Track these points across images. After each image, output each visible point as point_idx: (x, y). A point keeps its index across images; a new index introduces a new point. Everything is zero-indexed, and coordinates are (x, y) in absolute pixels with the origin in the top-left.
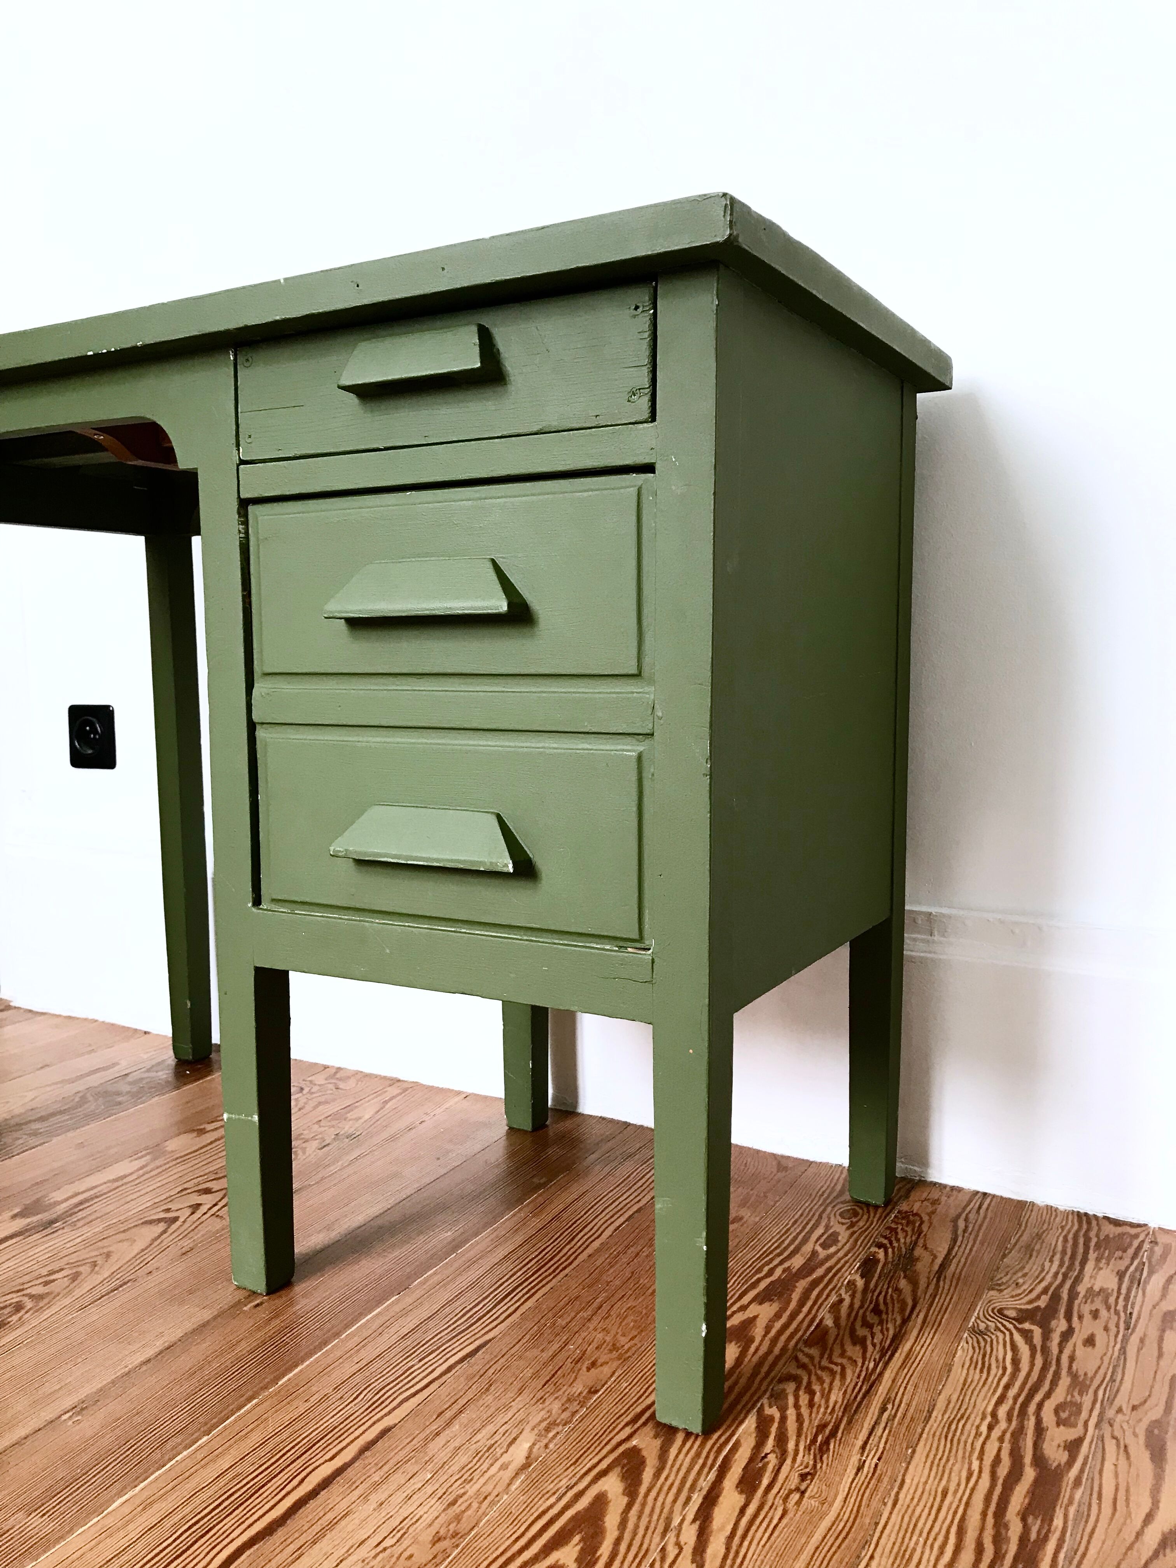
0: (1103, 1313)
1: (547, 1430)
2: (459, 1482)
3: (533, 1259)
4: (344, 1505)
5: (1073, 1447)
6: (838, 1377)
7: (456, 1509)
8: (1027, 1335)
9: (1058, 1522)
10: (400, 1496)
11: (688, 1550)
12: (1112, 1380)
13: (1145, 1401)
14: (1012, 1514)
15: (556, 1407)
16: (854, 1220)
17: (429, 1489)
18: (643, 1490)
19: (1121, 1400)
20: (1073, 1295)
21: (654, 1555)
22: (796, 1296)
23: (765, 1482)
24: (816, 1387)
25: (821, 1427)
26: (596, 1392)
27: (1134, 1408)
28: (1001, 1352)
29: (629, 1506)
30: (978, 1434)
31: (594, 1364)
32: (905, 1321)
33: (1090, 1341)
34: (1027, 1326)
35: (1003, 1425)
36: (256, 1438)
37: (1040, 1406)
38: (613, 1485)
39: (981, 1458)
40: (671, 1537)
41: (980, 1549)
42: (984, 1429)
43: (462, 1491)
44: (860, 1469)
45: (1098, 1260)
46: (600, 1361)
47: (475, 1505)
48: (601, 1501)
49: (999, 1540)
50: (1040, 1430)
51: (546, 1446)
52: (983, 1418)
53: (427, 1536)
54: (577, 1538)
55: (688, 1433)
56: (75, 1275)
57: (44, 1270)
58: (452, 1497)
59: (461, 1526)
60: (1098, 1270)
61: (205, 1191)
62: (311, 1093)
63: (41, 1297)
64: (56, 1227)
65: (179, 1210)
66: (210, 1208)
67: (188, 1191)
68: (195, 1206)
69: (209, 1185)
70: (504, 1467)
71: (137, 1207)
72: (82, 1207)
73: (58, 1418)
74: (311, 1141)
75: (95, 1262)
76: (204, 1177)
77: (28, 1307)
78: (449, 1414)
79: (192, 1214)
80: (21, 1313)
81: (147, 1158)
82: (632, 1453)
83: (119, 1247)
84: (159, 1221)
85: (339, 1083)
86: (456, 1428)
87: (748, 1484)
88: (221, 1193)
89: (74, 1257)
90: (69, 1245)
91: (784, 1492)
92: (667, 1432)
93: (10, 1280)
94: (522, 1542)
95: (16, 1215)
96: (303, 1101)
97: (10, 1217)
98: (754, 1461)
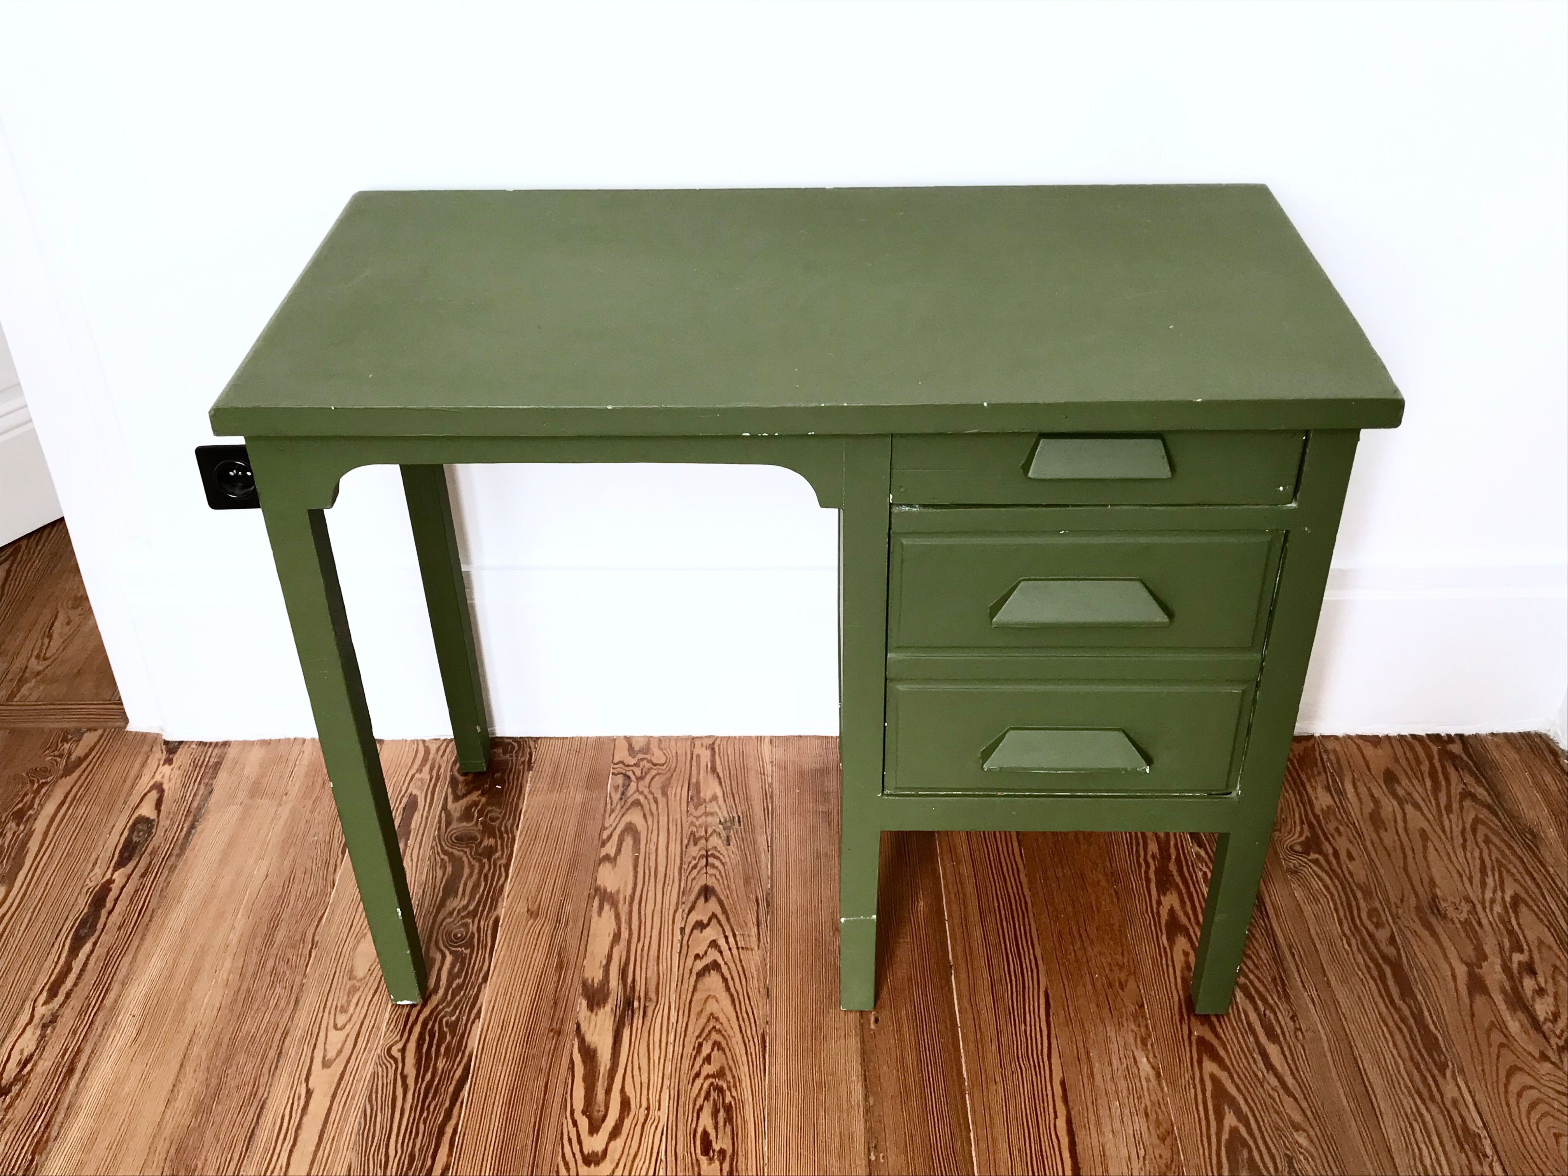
0: (1341, 828)
1: (1144, 1044)
2: (1136, 1100)
3: (999, 908)
4: (1095, 1142)
5: (1392, 940)
6: (1253, 939)
7: (1153, 1117)
8: (1316, 862)
9: (1419, 997)
10: (1117, 1124)
11: (1281, 1091)
12: (1379, 884)
13: (1403, 895)
14: (1399, 1002)
15: (1132, 1025)
17: (1126, 1112)
18: (1227, 1061)
19: (1393, 899)
20: (1316, 817)
21: (1269, 1101)
22: (1178, 879)
23: (1279, 1031)
24: (1249, 952)
25: (1274, 979)
26: (1143, 1005)
27: (1402, 901)
28: (1316, 884)
29: (1231, 1077)
30: (1348, 954)
31: (1122, 987)
33: (1351, 857)
34: (1312, 856)
35: (1353, 941)
36: (999, 1121)
37: (1360, 917)
38: (1210, 1067)
39: (1360, 970)
40: (1266, 1086)
41: (1401, 1031)
42: (1346, 946)
43: (1143, 1105)
44: (1313, 1001)
45: (1309, 781)
46: (1123, 981)
47: (1159, 1111)
48: (1213, 1077)
49: (1403, 1019)
50: (1371, 935)
51: (1155, 1056)
52: (1342, 940)
53: (1157, 1141)
54: (1226, 1108)
55: (1217, 1016)
56: (717, 1045)
57: (689, 1050)
58: (1142, 1111)
59: (1165, 1126)
60: (1314, 788)
61: (700, 926)
62: (640, 779)
63: (720, 1074)
64: (639, 1008)
65: (706, 953)
66: (727, 942)
67: (687, 931)
68: (714, 944)
69: (694, 917)
70: (1148, 1080)
71: (671, 962)
72: (630, 980)
73: (870, 1160)
74: (711, 839)
75: (714, 1027)
76: (680, 910)
77: (725, 1086)
78: (1083, 1057)
79: (721, 952)
80: (728, 1093)
81: (607, 907)
82: (1201, 1040)
83: (712, 1007)
84: (706, 969)
85: (648, 757)
86: (1097, 1065)
87: (1272, 1036)
88: (714, 921)
89: (694, 1030)
90: (673, 1019)
91: (1292, 1034)
92: (1205, 1019)
93: (678, 1070)
94: (1204, 1123)
95: (591, 1008)
96: (646, 791)
97: (589, 1013)
98: (1262, 1018)
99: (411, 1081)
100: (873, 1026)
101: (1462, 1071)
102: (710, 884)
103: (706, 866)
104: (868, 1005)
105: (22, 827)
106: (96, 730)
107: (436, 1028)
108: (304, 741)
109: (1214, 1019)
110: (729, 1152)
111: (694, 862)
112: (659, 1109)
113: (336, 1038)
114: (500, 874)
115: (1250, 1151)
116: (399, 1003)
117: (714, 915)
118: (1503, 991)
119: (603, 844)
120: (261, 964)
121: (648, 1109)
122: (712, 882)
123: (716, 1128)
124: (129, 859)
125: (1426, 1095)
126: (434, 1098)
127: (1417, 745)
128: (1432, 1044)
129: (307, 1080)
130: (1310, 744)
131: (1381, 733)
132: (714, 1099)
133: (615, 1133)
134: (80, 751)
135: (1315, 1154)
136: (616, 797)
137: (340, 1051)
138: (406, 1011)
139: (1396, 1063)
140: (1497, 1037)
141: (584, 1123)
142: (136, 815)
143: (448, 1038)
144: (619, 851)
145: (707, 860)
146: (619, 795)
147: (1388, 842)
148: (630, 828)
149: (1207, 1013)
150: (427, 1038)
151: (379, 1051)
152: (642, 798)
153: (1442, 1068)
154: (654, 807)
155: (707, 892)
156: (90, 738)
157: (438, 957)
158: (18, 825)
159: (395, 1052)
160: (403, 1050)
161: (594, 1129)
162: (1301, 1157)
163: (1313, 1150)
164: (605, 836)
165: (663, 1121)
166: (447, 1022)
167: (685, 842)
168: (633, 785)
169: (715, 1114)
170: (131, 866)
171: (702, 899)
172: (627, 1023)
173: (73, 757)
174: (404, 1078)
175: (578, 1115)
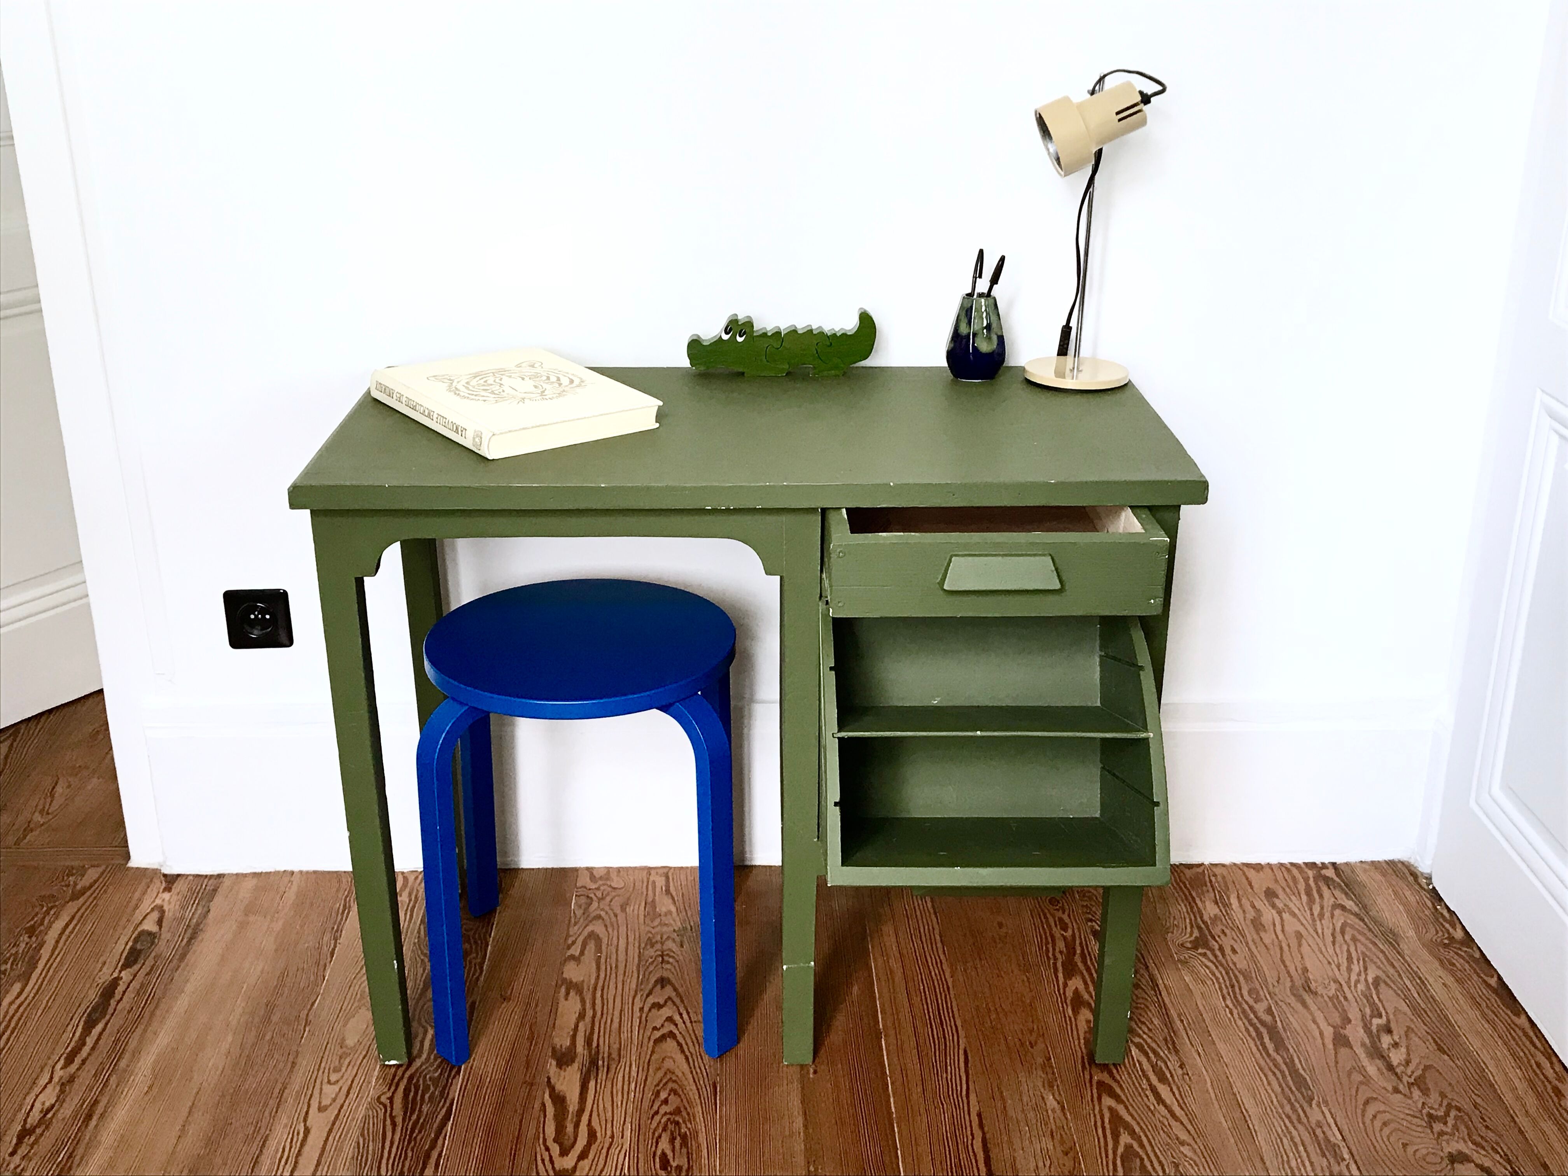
0: (1226, 931)
1: (1051, 1086)
2: (1043, 1126)
3: (924, 989)
4: (1007, 1156)
5: (1269, 1011)
6: (1147, 1010)
7: (1057, 1137)
8: (1205, 955)
9: (1291, 1049)
10: (1027, 1143)
11: (1169, 1118)
12: (1258, 969)
13: (1279, 977)
14: (1274, 1054)
15: (1040, 1073)
16: (1061, 905)
17: (1035, 1134)
18: (1123, 1097)
19: (1271, 981)
20: (1204, 922)
21: (1159, 1124)
22: (1082, 969)
23: (1169, 1076)
24: (1143, 1020)
25: (1165, 1040)
26: (1050, 1059)
27: (1278, 982)
28: (1203, 971)
29: (1126, 1108)
30: (1229, 1019)
31: (1032, 1046)
32: (1147, 967)
33: (1234, 951)
34: (1200, 951)
35: (1235, 1011)
37: (1240, 993)
38: (1108, 1101)
39: (1240, 1031)
40: (1157, 1115)
41: (1274, 1074)
42: (1229, 1015)
43: (1049, 1129)
44: (1199, 1054)
45: (1199, 897)
46: (1033, 1042)
47: (1063, 1133)
48: (1110, 1109)
49: (1276, 1065)
50: (1251, 1008)
51: (1060, 1095)
52: (1225, 1011)
53: (1060, 1154)
54: (1122, 1130)
55: (1114, 1065)
56: (673, 1091)
57: (649, 1095)
58: (1049, 1133)
59: (1069, 1144)
60: (1203, 902)
61: (658, 1006)
62: (600, 900)
63: (677, 1111)
64: (603, 1066)
65: (662, 1026)
66: (682, 1017)
67: (646, 1009)
68: (670, 1019)
69: (651, 1000)
70: (1053, 1111)
71: (632, 1033)
72: (595, 1044)
73: (809, 1171)
74: (666, 943)
75: (671, 1078)
76: (639, 996)
77: (681, 1121)
78: (997, 1095)
79: (676, 1025)
80: (683, 1125)
81: (572, 993)
82: (1100, 1084)
83: (668, 1064)
84: (663, 1038)
85: (609, 883)
86: (1009, 1102)
87: (1162, 1079)
88: (669, 1003)
89: (652, 1081)
90: (634, 1074)
91: (1180, 1077)
92: (1105, 1067)
93: (638, 1109)
94: (1102, 1140)
95: (560, 1065)
96: (607, 908)
97: (558, 1070)
98: (1154, 1067)
99: (399, 1120)
100: (811, 1076)
101: (1326, 1103)
102: (664, 975)
103: (662, 963)
104: (809, 1060)
105: (34, 939)
106: (98, 866)
107: (421, 1082)
108: (292, 873)
109: (1112, 1067)
110: (686, 1167)
111: (650, 960)
112: (622, 1137)
113: (330, 1091)
114: (475, 970)
115: (1142, 1160)
116: (387, 1063)
117: (670, 998)
118: (1363, 1044)
119: (569, 948)
120: (260, 1037)
121: (612, 1137)
122: (666, 974)
123: (673, 1151)
124: (135, 962)
125: (1294, 1117)
126: (420, 1132)
127: (1295, 871)
128: (1301, 1083)
129: (305, 1120)
130: (1200, 870)
131: (1263, 862)
132: (671, 1130)
133: (583, 1156)
134: (85, 882)
135: (1198, 1161)
136: (579, 913)
137: (334, 1100)
138: (393, 1070)
139: (1269, 1096)
140: (1357, 1077)
141: (555, 1149)
142: (139, 929)
143: (432, 1089)
144: (582, 953)
145: (663, 959)
146: (581, 911)
147: (1267, 941)
148: (592, 935)
149: (1107, 1063)
150: (413, 1089)
151: (369, 1099)
152: (603, 914)
153: (1310, 1101)
154: (614, 919)
155: (663, 982)
156: (92, 874)
157: (421, 1030)
158: (30, 937)
159: (383, 1099)
160: (391, 1099)
161: (564, 1153)
162: (1186, 1164)
163: (1196, 1158)
164: (570, 942)
165: (626, 1146)
166: (430, 1078)
167: (643, 945)
168: (595, 905)
169: (672, 1140)
170: (136, 967)
171: (659, 987)
172: (592, 1077)
173: (79, 887)
174: (392, 1118)
175: (550, 1143)
